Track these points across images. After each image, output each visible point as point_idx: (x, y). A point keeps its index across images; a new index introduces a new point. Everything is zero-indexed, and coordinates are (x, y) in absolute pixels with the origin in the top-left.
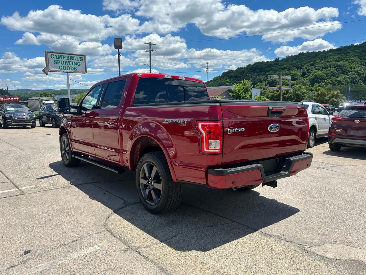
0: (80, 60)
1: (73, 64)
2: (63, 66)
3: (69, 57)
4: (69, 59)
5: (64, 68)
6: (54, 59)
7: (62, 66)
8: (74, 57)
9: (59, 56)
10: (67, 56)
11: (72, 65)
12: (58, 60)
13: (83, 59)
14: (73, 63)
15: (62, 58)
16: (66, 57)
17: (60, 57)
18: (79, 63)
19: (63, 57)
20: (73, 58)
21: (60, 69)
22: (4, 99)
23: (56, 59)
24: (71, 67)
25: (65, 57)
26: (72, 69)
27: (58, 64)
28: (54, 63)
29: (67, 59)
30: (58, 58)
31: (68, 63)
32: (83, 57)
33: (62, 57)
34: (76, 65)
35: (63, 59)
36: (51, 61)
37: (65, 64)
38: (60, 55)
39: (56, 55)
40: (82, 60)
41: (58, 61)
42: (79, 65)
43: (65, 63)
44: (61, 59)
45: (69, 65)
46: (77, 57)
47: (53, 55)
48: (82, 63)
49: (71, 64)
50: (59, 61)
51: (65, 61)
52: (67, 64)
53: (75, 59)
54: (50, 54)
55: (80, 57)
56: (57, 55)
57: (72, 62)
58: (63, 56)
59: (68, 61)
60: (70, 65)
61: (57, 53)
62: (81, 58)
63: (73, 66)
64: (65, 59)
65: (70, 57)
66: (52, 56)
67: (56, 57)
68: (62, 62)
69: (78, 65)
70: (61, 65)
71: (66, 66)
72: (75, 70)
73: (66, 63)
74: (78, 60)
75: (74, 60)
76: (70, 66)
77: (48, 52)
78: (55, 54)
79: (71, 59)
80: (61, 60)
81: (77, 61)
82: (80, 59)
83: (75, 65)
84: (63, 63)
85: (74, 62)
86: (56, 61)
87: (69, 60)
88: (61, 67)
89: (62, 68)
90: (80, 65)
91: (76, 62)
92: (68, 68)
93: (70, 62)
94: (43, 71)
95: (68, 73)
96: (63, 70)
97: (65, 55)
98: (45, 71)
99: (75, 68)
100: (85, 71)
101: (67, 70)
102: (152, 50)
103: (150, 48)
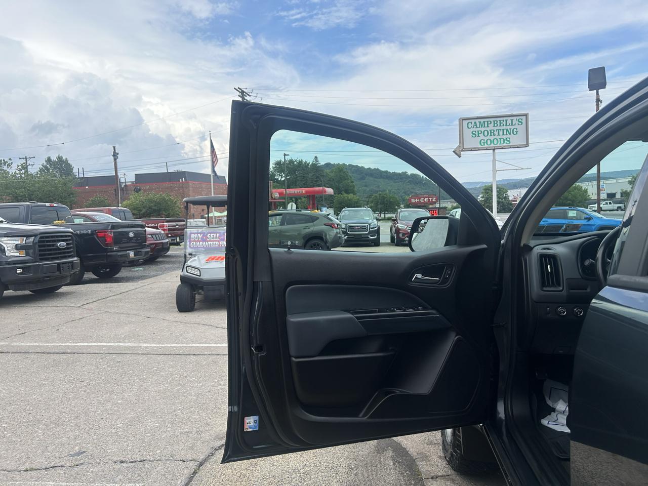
0: (517, 124)
1: (505, 133)
2: (486, 138)
3: (497, 122)
4: (497, 126)
5: (489, 142)
6: (472, 130)
7: (484, 140)
8: (506, 120)
9: (480, 122)
10: (494, 121)
11: (503, 134)
12: (479, 129)
13: (524, 121)
14: (505, 131)
15: (486, 126)
16: (493, 123)
17: (482, 125)
18: (515, 130)
19: (488, 124)
20: (504, 123)
21: (481, 145)
23: (475, 129)
24: (500, 139)
25: (491, 123)
26: (502, 142)
27: (478, 136)
28: (472, 137)
29: (494, 126)
30: (478, 126)
31: (496, 133)
32: (524, 118)
33: (486, 123)
34: (510, 134)
35: (488, 126)
36: (467, 132)
37: (491, 135)
38: (482, 121)
39: (475, 123)
40: (520, 124)
41: (478, 131)
42: (515, 133)
43: (489, 132)
44: (484, 127)
45: (495, 137)
46: (512, 120)
47: (471, 123)
48: (521, 129)
49: (501, 133)
50: (480, 132)
51: (491, 130)
52: (494, 134)
53: (508, 124)
54: (465, 122)
55: (518, 118)
56: (477, 121)
57: (503, 130)
58: (488, 122)
59: (495, 128)
60: (499, 135)
61: (477, 118)
62: (520, 120)
63: (505, 137)
64: (491, 127)
65: (500, 121)
66: (470, 125)
67: (476, 125)
69: (513, 134)
71: (492, 138)
72: (506, 143)
73: (492, 133)
74: (514, 124)
75: (506, 125)
76: (498, 137)
77: (463, 120)
78: (473, 121)
79: (500, 126)
80: (483, 129)
81: (513, 127)
83: (508, 133)
84: (486, 134)
85: (507, 130)
86: (475, 132)
87: (498, 128)
88: (482, 141)
89: (484, 143)
90: (517, 134)
91: (510, 129)
92: (495, 141)
93: (499, 130)
94: (454, 152)
95: (494, 150)
96: (486, 146)
97: (492, 120)
98: (457, 152)
99: (508, 140)
100: (525, 143)
101: (492, 145)
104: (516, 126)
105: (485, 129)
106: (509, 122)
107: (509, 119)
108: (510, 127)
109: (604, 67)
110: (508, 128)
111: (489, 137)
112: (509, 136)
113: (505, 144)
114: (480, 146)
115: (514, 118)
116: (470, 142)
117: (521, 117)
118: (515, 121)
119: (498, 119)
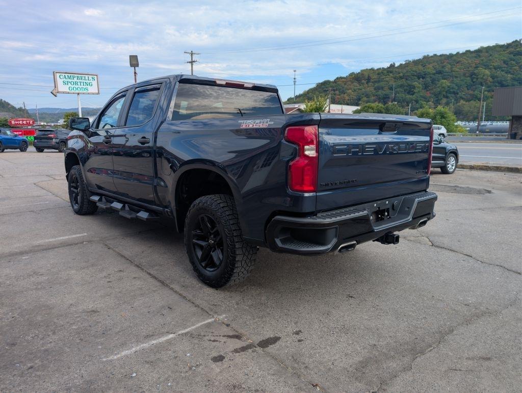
1: (85, 85)
2: (73, 86)
5: (75, 88)
6: (63, 80)
9: (68, 76)
13: (96, 79)
14: (84, 83)
16: (76, 77)
17: (69, 78)
18: (91, 83)
19: (73, 78)
20: (84, 78)
22: (16, 122)
23: (65, 80)
26: (83, 90)
27: (68, 84)
28: (64, 84)
29: (77, 79)
31: (79, 84)
32: (96, 77)
34: (88, 85)
36: (60, 82)
38: (69, 75)
40: (94, 80)
41: (67, 81)
45: (79, 86)
48: (95, 83)
49: (82, 84)
54: (58, 75)
55: (92, 76)
56: (66, 75)
58: (73, 76)
60: (81, 85)
61: (66, 73)
62: (93, 78)
63: (85, 87)
64: (75, 79)
66: (61, 77)
67: (66, 77)
68: (72, 83)
69: (90, 85)
70: (71, 86)
71: (77, 86)
73: (76, 83)
76: (81, 87)
77: (56, 73)
78: (63, 75)
79: (81, 80)
80: (70, 80)
81: (89, 82)
88: (70, 88)
89: (72, 89)
90: (92, 86)
92: (79, 89)
93: (80, 82)
94: (51, 92)
95: (78, 94)
96: (73, 91)
97: (76, 75)
98: (54, 93)
99: (87, 89)
100: (97, 92)
101: (77, 91)
102: (194, 61)
103: (192, 59)
104: (91, 81)
105: (72, 80)
106: (87, 78)
107: (86, 76)
109: (137, 56)
110: (86, 81)
111: (74, 86)
112: (87, 87)
113: (85, 91)
114: (69, 91)
115: (90, 76)
116: (62, 88)
117: (94, 76)
118: (90, 78)
119: (80, 76)
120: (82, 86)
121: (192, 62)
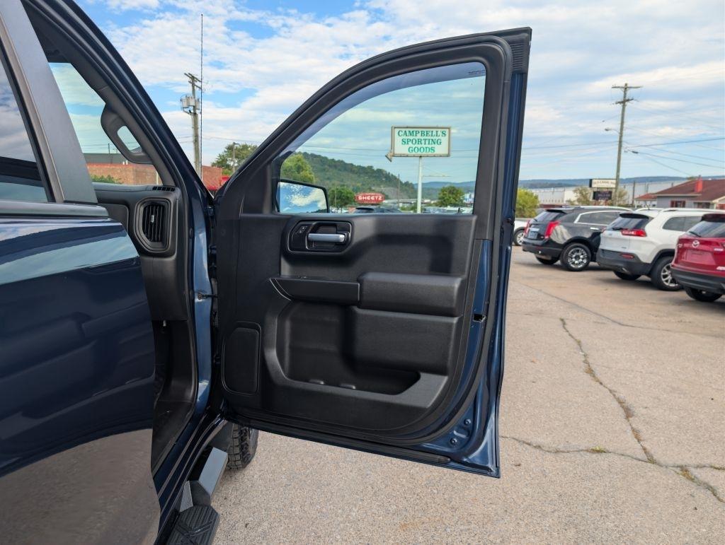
2: (414, 146)
5: (416, 149)
6: (402, 137)
8: (432, 131)
9: (409, 131)
10: (422, 131)
11: (429, 144)
13: (447, 133)
14: (431, 140)
16: (420, 132)
17: (411, 134)
18: (439, 141)
19: (416, 133)
20: (430, 134)
21: (410, 152)
22: (364, 198)
23: (405, 137)
26: (428, 151)
27: (408, 144)
28: (402, 144)
29: (421, 136)
30: (408, 135)
31: (423, 142)
32: (447, 130)
34: (434, 143)
35: (416, 136)
36: (398, 140)
37: (418, 144)
38: (411, 130)
40: (444, 135)
41: (408, 139)
43: (417, 141)
45: (423, 145)
46: (437, 132)
47: (402, 131)
48: (445, 140)
49: (427, 142)
51: (418, 139)
52: (421, 143)
54: (397, 130)
55: (442, 130)
56: (407, 130)
57: (429, 140)
58: (416, 131)
59: (422, 138)
61: (407, 128)
62: (444, 132)
63: (430, 146)
64: (419, 136)
65: (427, 131)
66: (401, 133)
67: (406, 134)
69: (438, 144)
70: (412, 146)
71: (419, 146)
73: (419, 141)
74: (438, 135)
75: (432, 136)
76: (424, 146)
77: (395, 128)
78: (404, 130)
79: (427, 136)
80: (411, 138)
81: (437, 138)
82: (441, 134)
84: (414, 142)
86: (405, 139)
87: (425, 137)
88: (411, 149)
89: (412, 151)
90: (440, 144)
92: (422, 149)
93: (425, 139)
94: (386, 156)
95: (420, 157)
96: (414, 153)
97: (420, 130)
98: (389, 157)
99: (432, 149)
100: (447, 153)
101: (419, 153)
102: (628, 100)
103: (625, 97)
104: (440, 137)
105: (414, 137)
106: (434, 133)
107: (434, 130)
108: (435, 137)
110: (434, 138)
111: (416, 145)
112: (433, 145)
113: (430, 153)
114: (408, 153)
115: (439, 130)
116: (400, 148)
117: (445, 130)
118: (439, 133)
119: (425, 130)
120: (427, 145)
121: (624, 102)
